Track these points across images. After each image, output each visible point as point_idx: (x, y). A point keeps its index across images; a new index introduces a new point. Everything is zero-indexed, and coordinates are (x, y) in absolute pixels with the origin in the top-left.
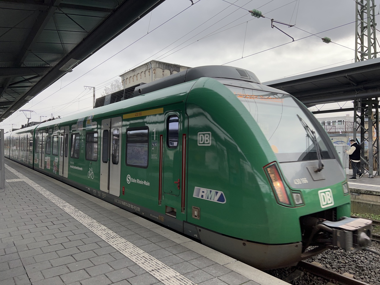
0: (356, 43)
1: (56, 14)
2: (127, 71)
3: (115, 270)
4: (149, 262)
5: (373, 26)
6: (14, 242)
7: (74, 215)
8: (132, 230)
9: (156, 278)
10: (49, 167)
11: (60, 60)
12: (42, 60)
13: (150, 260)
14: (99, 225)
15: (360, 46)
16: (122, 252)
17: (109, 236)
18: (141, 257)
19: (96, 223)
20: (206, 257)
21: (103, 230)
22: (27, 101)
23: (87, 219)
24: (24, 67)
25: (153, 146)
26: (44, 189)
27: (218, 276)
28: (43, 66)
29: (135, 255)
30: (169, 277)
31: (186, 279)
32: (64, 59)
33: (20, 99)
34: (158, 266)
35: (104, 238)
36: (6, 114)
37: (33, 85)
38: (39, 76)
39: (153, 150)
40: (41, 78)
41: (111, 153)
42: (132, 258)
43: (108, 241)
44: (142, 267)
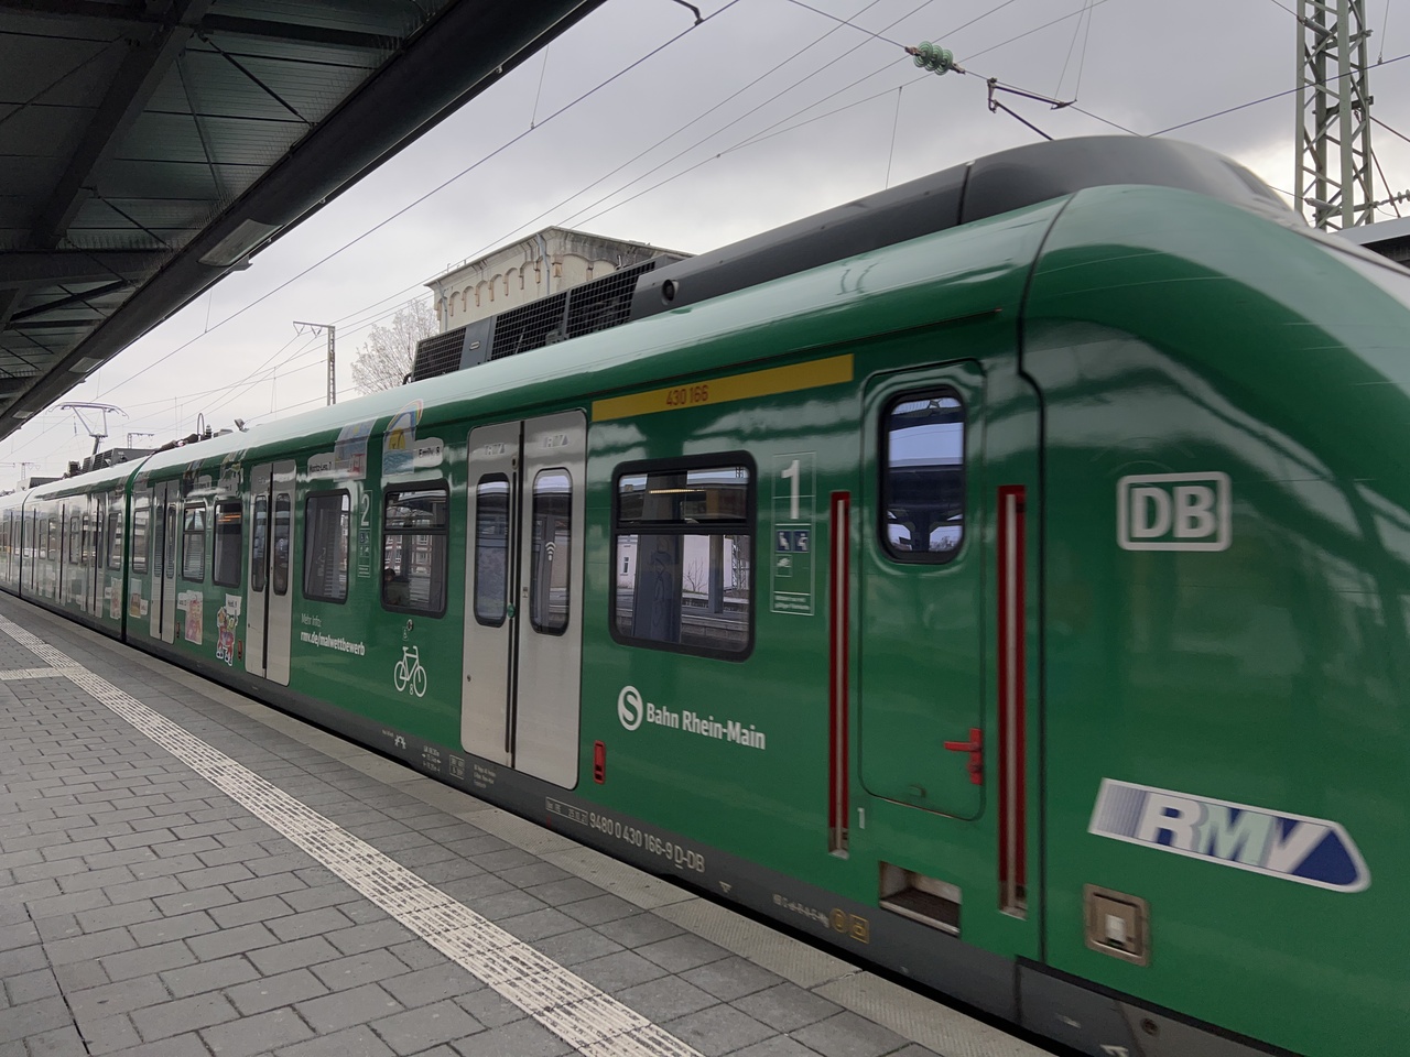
0: (1300, 168)
1: (189, 54)
2: (455, 268)
3: (407, 1009)
4: (536, 977)
5: (1362, 105)
6: (29, 905)
7: (253, 802)
8: (470, 859)
9: (562, 1039)
10: (196, 636)
11: (204, 227)
12: (136, 223)
13: (539, 970)
14: (348, 842)
15: (1313, 178)
16: (435, 940)
17: (384, 880)
18: (505, 961)
19: (335, 835)
20: (745, 959)
21: (364, 859)
22: (78, 377)
23: (304, 817)
24: (70, 251)
25: (782, 548)
26: (143, 708)
27: (790, 1027)
28: (142, 247)
29: (483, 954)
30: (609, 1036)
31: (671, 1042)
32: (218, 221)
33: (53, 370)
34: (570, 993)
35: (366, 888)
37: (102, 317)
38: (122, 284)
39: (783, 570)
40: (131, 290)
41: (525, 581)
42: (473, 966)
43: (381, 901)
44: (508, 996)
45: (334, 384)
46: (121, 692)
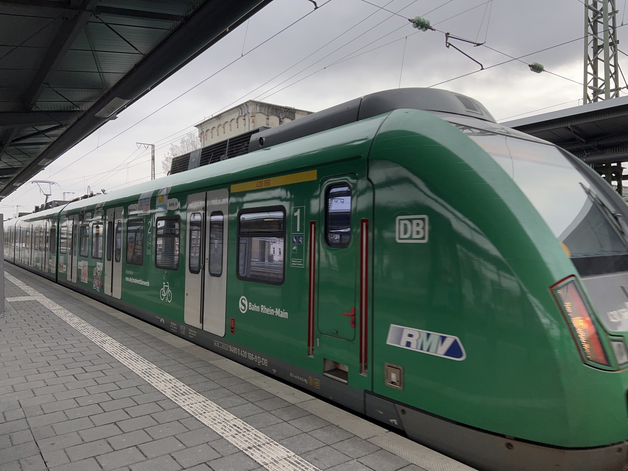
0: (586, 73)
1: (90, 24)
2: (208, 119)
3: (187, 448)
4: (244, 434)
5: (614, 44)
6: (20, 401)
7: (119, 356)
8: (215, 381)
9: (256, 461)
10: (85, 279)
11: (97, 101)
12: (67, 99)
13: (246, 431)
14: (161, 374)
15: (592, 77)
16: (199, 417)
17: (177, 391)
18: (230, 426)
19: (155, 370)
20: (337, 426)
21: (168, 381)
22: (41, 168)
23: (141, 362)
24: (38, 112)
25: (294, 242)
26: (71, 314)
27: (357, 456)
28: (69, 109)
29: (221, 423)
30: (277, 460)
31: (305, 463)
32: (103, 98)
33: (30, 165)
34: (259, 441)
35: (169, 394)
36: (6, 189)
37: (52, 141)
38: (61, 126)
39: (294, 251)
40: (64, 129)
41: (207, 256)
42: (216, 428)
43: (176, 400)
44: (232, 442)
45: (154, 170)
46: (61, 307)
